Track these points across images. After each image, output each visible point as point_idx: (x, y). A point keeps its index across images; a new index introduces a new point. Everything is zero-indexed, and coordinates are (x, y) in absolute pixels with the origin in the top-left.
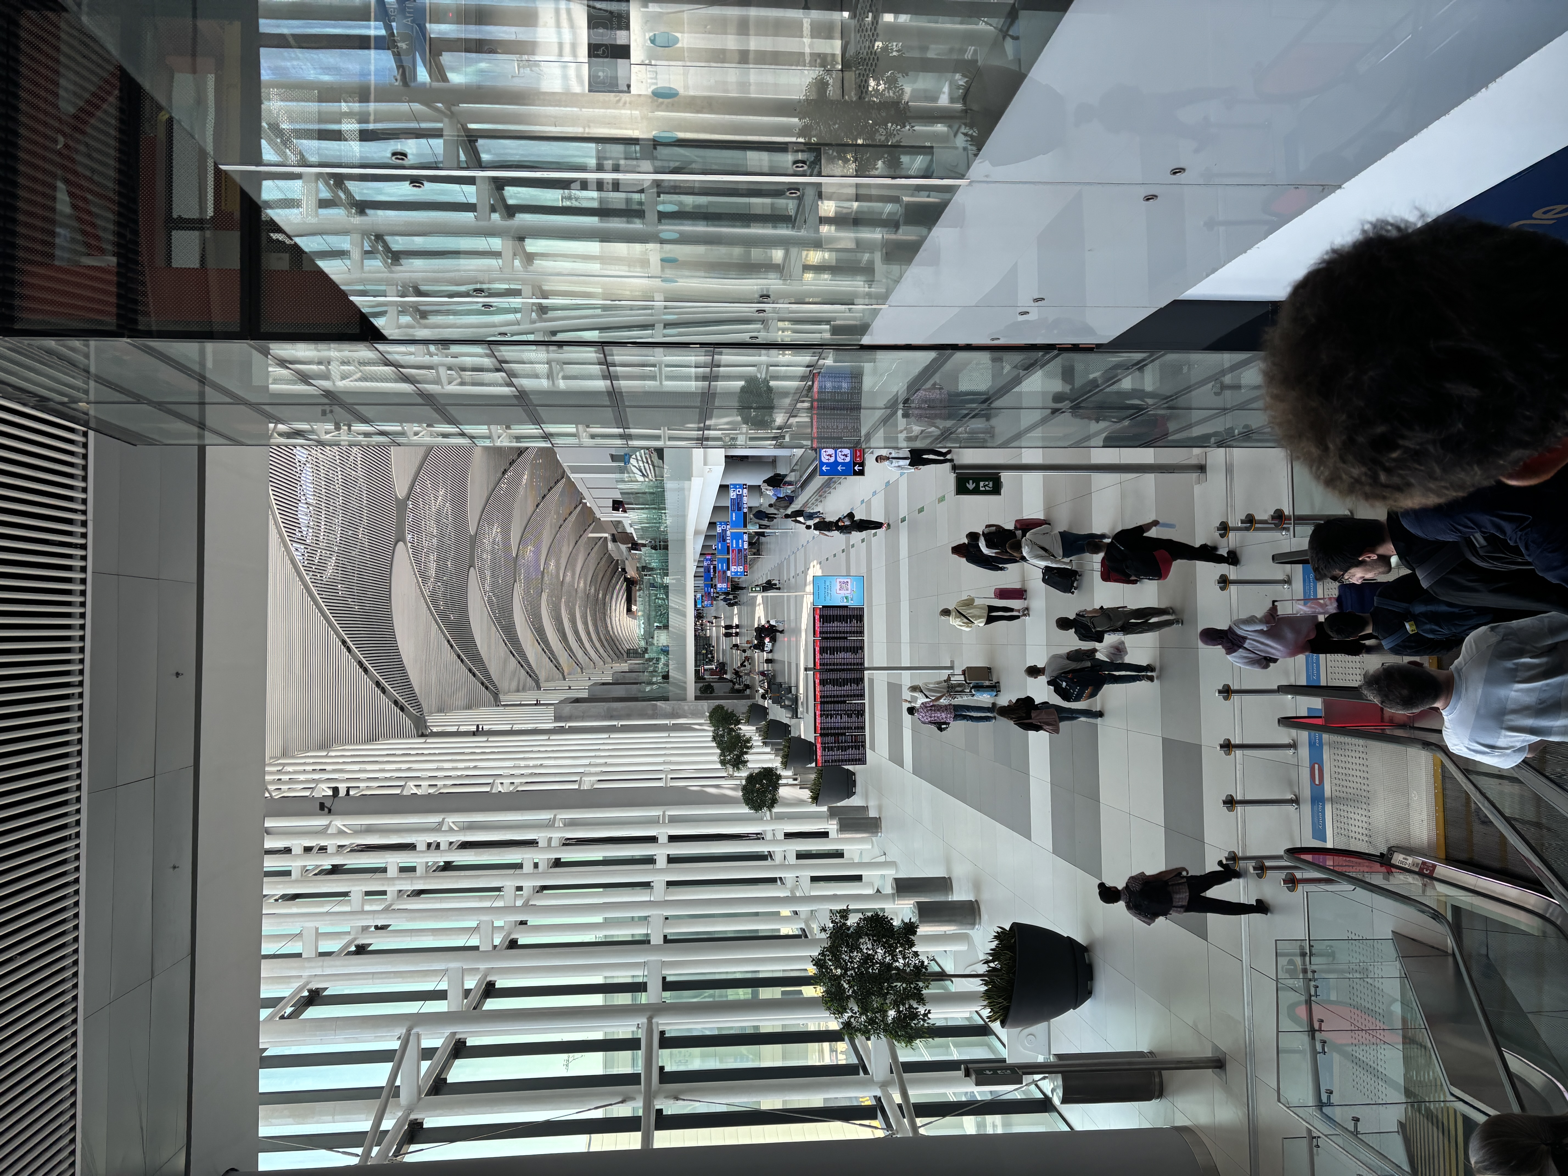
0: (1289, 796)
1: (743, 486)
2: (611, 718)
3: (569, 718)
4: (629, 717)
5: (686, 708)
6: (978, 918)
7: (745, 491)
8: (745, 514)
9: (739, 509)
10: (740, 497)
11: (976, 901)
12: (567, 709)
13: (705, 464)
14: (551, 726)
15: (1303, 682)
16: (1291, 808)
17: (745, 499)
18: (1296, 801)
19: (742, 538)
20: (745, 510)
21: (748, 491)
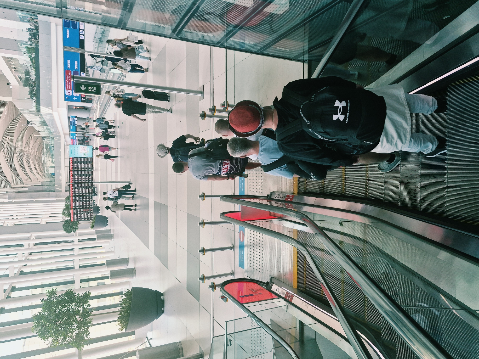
0: (231, 245)
1: (75, 117)
2: (32, 198)
3: (15, 198)
4: (39, 197)
5: (61, 194)
6: (134, 274)
7: (76, 119)
8: (76, 127)
9: (74, 125)
10: (74, 120)
11: (135, 268)
12: (13, 195)
13: (58, 107)
14: (7, 201)
15: (237, 193)
16: (231, 251)
17: (76, 122)
18: (233, 248)
19: (75, 135)
20: (76, 125)
21: (77, 119)
